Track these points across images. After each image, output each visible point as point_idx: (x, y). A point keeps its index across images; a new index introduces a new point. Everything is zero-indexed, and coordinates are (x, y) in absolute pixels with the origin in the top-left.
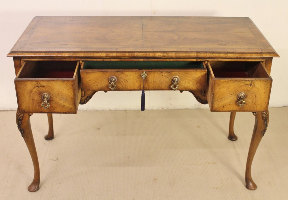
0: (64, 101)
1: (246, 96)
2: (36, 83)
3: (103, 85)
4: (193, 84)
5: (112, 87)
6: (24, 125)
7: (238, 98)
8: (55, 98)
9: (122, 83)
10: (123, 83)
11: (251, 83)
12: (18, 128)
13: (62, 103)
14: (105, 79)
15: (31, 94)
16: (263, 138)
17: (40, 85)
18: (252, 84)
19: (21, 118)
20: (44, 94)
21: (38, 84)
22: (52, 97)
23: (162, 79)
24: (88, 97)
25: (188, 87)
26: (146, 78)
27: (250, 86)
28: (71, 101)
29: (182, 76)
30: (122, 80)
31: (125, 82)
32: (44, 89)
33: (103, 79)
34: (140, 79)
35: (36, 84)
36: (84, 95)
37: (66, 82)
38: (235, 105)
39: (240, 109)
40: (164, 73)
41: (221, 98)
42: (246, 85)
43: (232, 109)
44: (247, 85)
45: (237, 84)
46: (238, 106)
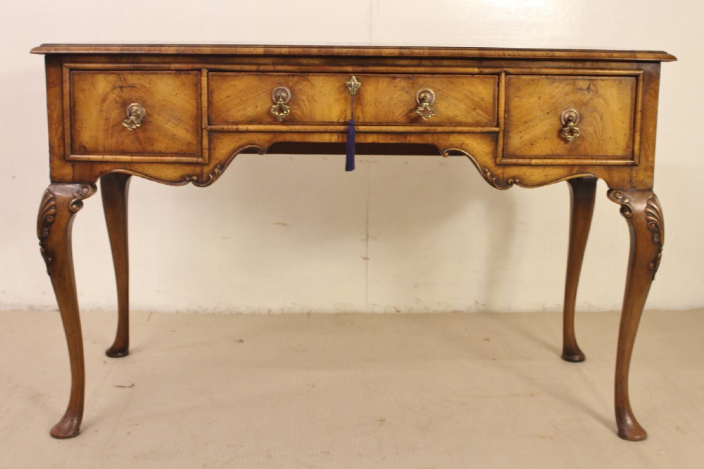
0: (176, 123)
1: (581, 118)
2: (116, 79)
3: (259, 109)
4: (466, 110)
5: (279, 114)
6: (56, 237)
7: (564, 123)
8: (155, 116)
9: (302, 104)
10: (305, 105)
11: (589, 86)
12: (41, 249)
13: (170, 128)
14: (263, 93)
15: (105, 105)
16: (654, 284)
17: (126, 84)
18: (592, 87)
19: (48, 219)
20: (132, 104)
21: (122, 79)
22: (149, 115)
23: (396, 96)
24: (216, 166)
25: (456, 116)
26: (359, 91)
27: (586, 92)
28: (191, 123)
29: (441, 88)
30: (304, 98)
31: (309, 101)
32: (134, 94)
33: (259, 94)
34: (343, 95)
35: (117, 81)
36: (207, 162)
37: (183, 77)
38: (557, 140)
39: (570, 150)
40: (400, 82)
41: (526, 123)
42: (578, 89)
43: (552, 151)
44: (580, 91)
45: (557, 88)
46: (566, 141)
